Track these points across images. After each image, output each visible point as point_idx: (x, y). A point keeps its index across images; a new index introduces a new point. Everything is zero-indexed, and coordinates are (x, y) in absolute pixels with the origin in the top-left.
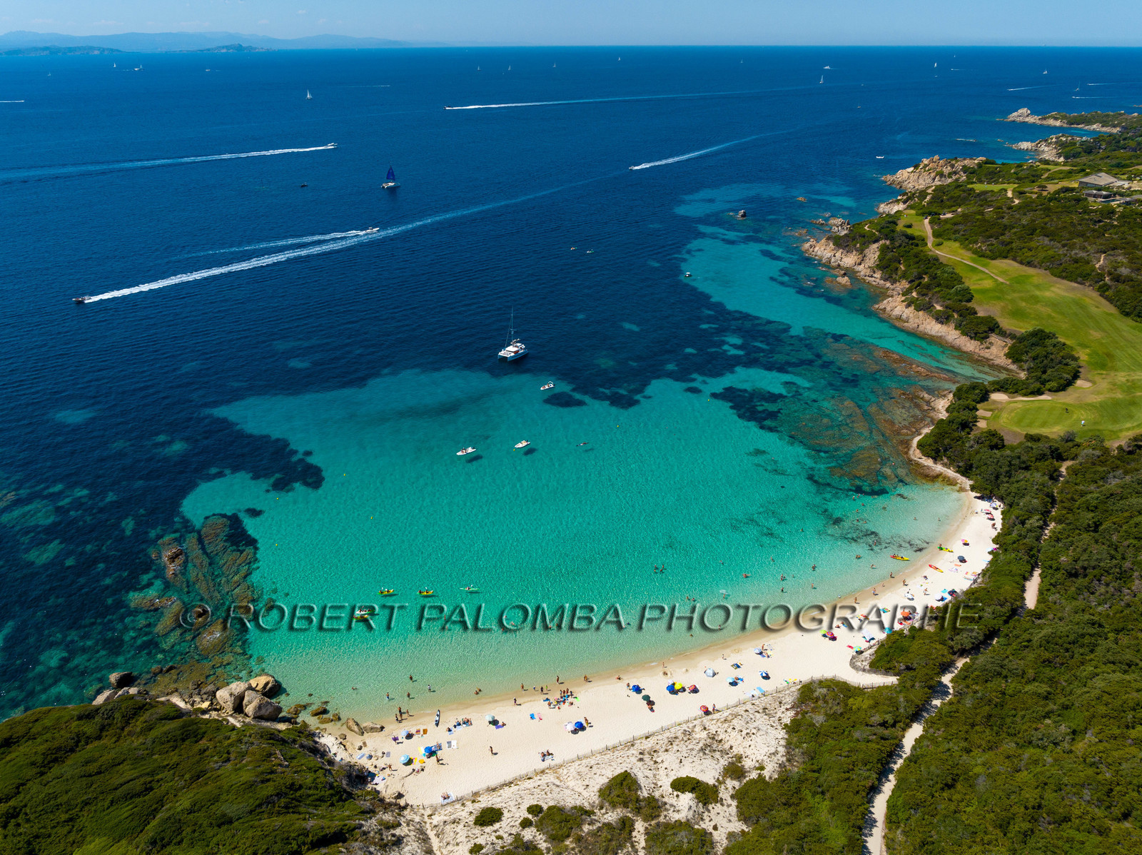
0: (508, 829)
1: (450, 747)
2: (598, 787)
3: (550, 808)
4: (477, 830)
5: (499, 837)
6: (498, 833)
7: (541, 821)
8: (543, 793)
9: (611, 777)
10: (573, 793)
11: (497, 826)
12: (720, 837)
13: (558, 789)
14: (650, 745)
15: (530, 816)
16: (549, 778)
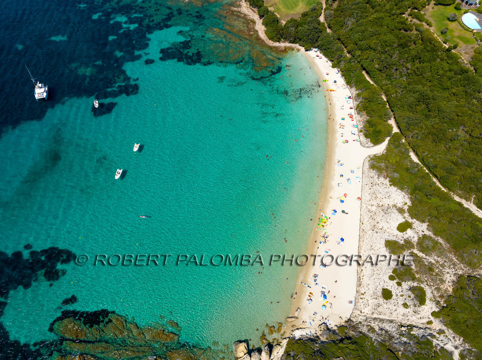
0: (398, 291)
1: (325, 289)
3: (393, 272)
4: (392, 301)
5: (402, 296)
6: (399, 295)
7: (399, 279)
8: (380, 271)
9: (384, 246)
11: (393, 293)
12: (427, 233)
14: (369, 225)
15: (395, 281)
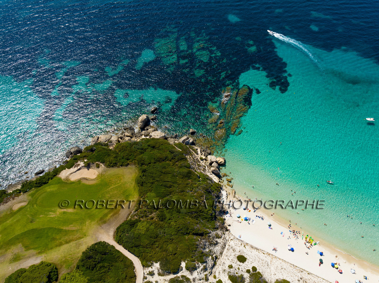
0: (243, 268)
1: (252, 222)
2: (277, 278)
3: (259, 273)
4: (236, 260)
5: (239, 269)
6: (239, 267)
7: (253, 274)
8: (262, 264)
9: (284, 279)
10: (270, 272)
11: (241, 264)
13: (267, 267)
14: (307, 278)
15: (251, 270)
16: (268, 259)
